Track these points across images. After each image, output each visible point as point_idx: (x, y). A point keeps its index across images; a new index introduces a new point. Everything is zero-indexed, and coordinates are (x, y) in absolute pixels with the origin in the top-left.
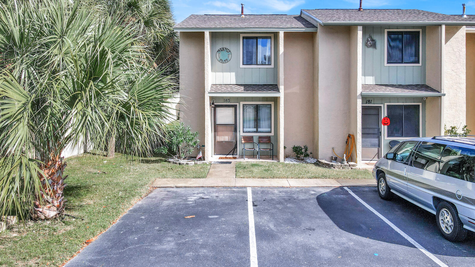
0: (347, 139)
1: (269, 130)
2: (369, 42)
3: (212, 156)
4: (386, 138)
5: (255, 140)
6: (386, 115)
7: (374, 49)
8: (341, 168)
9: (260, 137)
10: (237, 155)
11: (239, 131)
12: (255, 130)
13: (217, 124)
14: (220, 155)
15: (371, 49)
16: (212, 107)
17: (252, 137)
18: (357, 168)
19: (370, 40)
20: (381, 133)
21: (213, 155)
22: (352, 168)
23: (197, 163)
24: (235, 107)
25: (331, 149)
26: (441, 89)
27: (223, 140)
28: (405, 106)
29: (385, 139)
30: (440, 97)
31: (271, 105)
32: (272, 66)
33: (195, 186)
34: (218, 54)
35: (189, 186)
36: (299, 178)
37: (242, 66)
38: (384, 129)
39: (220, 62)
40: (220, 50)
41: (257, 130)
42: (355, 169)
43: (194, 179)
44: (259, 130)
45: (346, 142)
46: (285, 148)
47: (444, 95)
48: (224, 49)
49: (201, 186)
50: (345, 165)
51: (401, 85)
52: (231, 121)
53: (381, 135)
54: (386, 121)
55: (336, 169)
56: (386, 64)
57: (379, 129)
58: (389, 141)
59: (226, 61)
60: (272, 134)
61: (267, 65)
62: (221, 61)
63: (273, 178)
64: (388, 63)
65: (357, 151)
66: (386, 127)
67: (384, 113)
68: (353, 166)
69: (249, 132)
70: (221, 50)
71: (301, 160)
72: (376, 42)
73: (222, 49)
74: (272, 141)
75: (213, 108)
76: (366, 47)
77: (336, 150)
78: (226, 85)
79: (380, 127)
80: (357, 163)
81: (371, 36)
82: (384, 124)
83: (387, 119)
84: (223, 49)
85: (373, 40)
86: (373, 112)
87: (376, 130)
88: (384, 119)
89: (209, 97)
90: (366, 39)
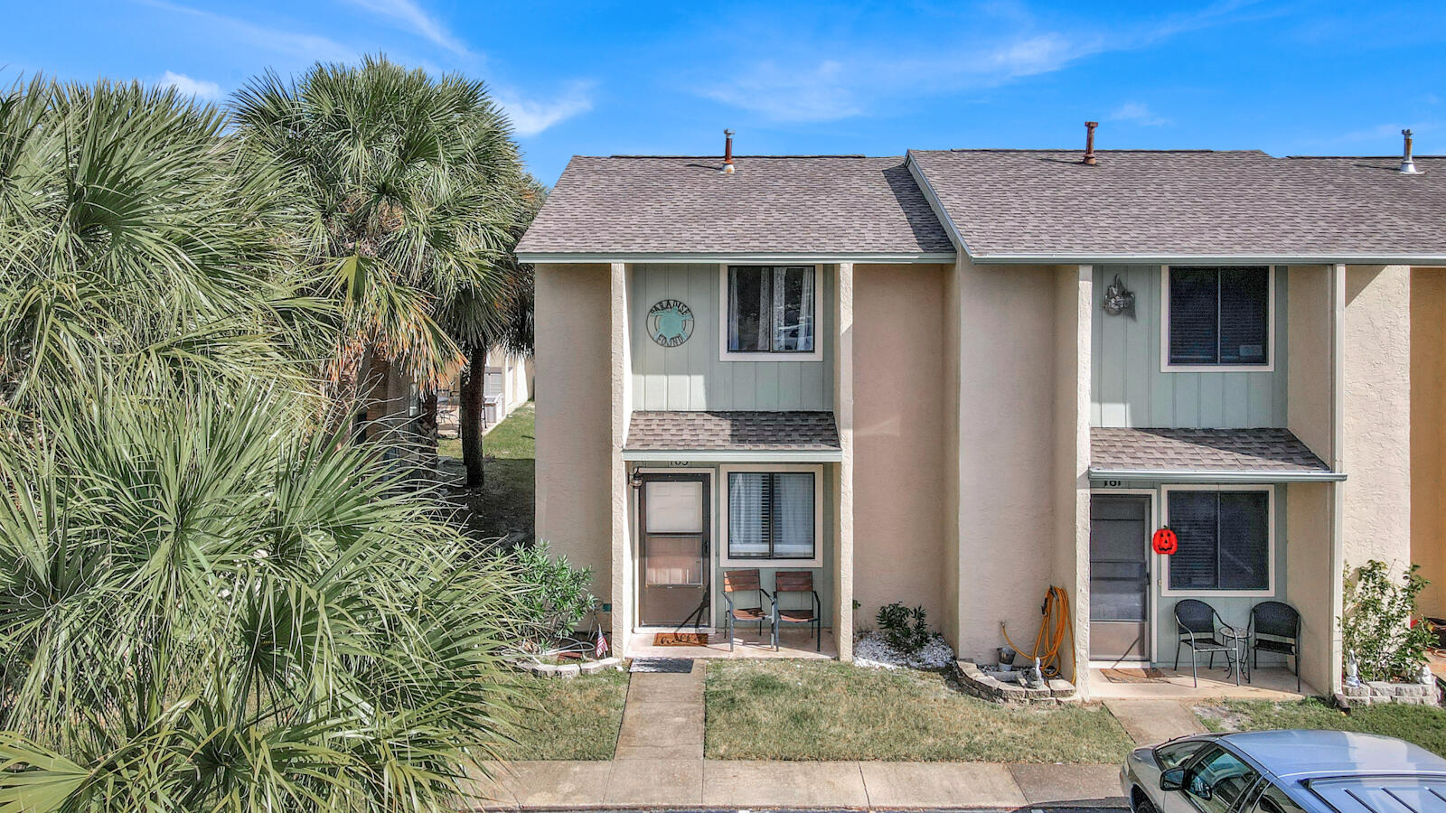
0: (1046, 600)
1: (807, 549)
2: (1113, 301)
3: (633, 631)
4: (1166, 592)
5: (767, 583)
6: (1165, 522)
7: (1129, 320)
8: (1027, 700)
9: (780, 574)
10: (709, 626)
11: (718, 555)
12: (764, 548)
13: (648, 531)
14: (659, 626)
15: (1119, 321)
16: (634, 487)
17: (756, 572)
18: (1074, 701)
19: (1115, 293)
20: (1149, 576)
21: (637, 629)
22: (1059, 703)
23: (587, 670)
24: (705, 479)
25: (996, 627)
26: (1333, 459)
27: (667, 583)
28: (1223, 493)
29: (1163, 594)
30: (1332, 483)
31: (814, 473)
32: (818, 356)
33: (581, 805)
34: (651, 320)
35: (563, 805)
36: (896, 758)
37: (725, 356)
38: (1160, 565)
39: (660, 342)
40: (658, 306)
41: (772, 549)
42: (1070, 706)
43: (577, 767)
44: (779, 548)
45: (1044, 610)
46: (856, 605)
47: (1344, 478)
48: (672, 303)
49: (599, 804)
50: (1039, 694)
51: (1211, 430)
52: (691, 522)
53: (1149, 584)
54: (1166, 542)
55: (1012, 704)
56: (1165, 367)
57: (1143, 565)
58: (1174, 602)
59: (677, 340)
60: (817, 563)
61: (803, 352)
62: (663, 340)
63: (819, 757)
64: (1173, 362)
65: (1077, 646)
66: (1165, 558)
67: (1160, 517)
68: (1064, 696)
69: (748, 557)
70: (662, 306)
71: (907, 652)
72: (1134, 300)
73: (665, 304)
74: (818, 586)
75: (637, 491)
76: (1104, 313)
77: (1010, 629)
78: (676, 413)
79: (1147, 558)
80: (1074, 685)
81: (1119, 280)
82: (1161, 550)
83: (1169, 535)
84: (668, 303)
85: (1125, 294)
86: (1127, 512)
87: (1136, 566)
88: (1160, 533)
89: (624, 463)
90: (1105, 292)
